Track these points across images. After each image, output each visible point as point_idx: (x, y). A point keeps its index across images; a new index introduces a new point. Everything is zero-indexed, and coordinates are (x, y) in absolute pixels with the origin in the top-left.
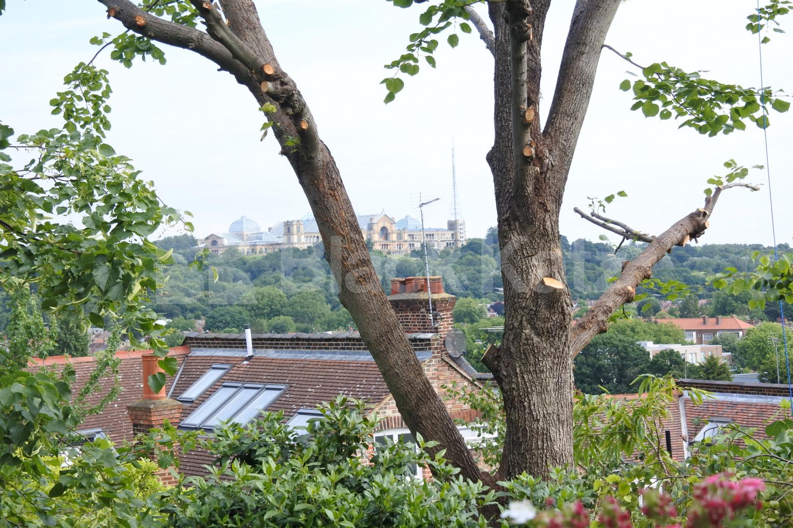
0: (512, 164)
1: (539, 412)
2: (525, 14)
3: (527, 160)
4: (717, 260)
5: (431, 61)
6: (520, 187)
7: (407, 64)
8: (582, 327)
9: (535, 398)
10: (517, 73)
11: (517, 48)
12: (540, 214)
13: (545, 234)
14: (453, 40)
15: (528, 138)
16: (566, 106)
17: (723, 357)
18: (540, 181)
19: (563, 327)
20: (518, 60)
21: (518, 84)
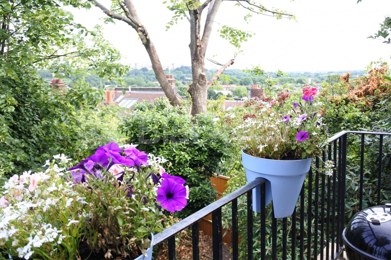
0: (194, 47)
1: (200, 102)
2: (198, 13)
3: (198, 46)
4: (230, 72)
5: (176, 23)
6: (196, 52)
7: (171, 23)
8: (208, 84)
9: (199, 99)
10: (196, 26)
11: (196, 21)
12: (200, 58)
13: (201, 63)
14: (182, 18)
15: (198, 41)
16: (206, 34)
17: (231, 94)
18: (200, 51)
19: (205, 83)
20: (196, 24)
21: (196, 29)
